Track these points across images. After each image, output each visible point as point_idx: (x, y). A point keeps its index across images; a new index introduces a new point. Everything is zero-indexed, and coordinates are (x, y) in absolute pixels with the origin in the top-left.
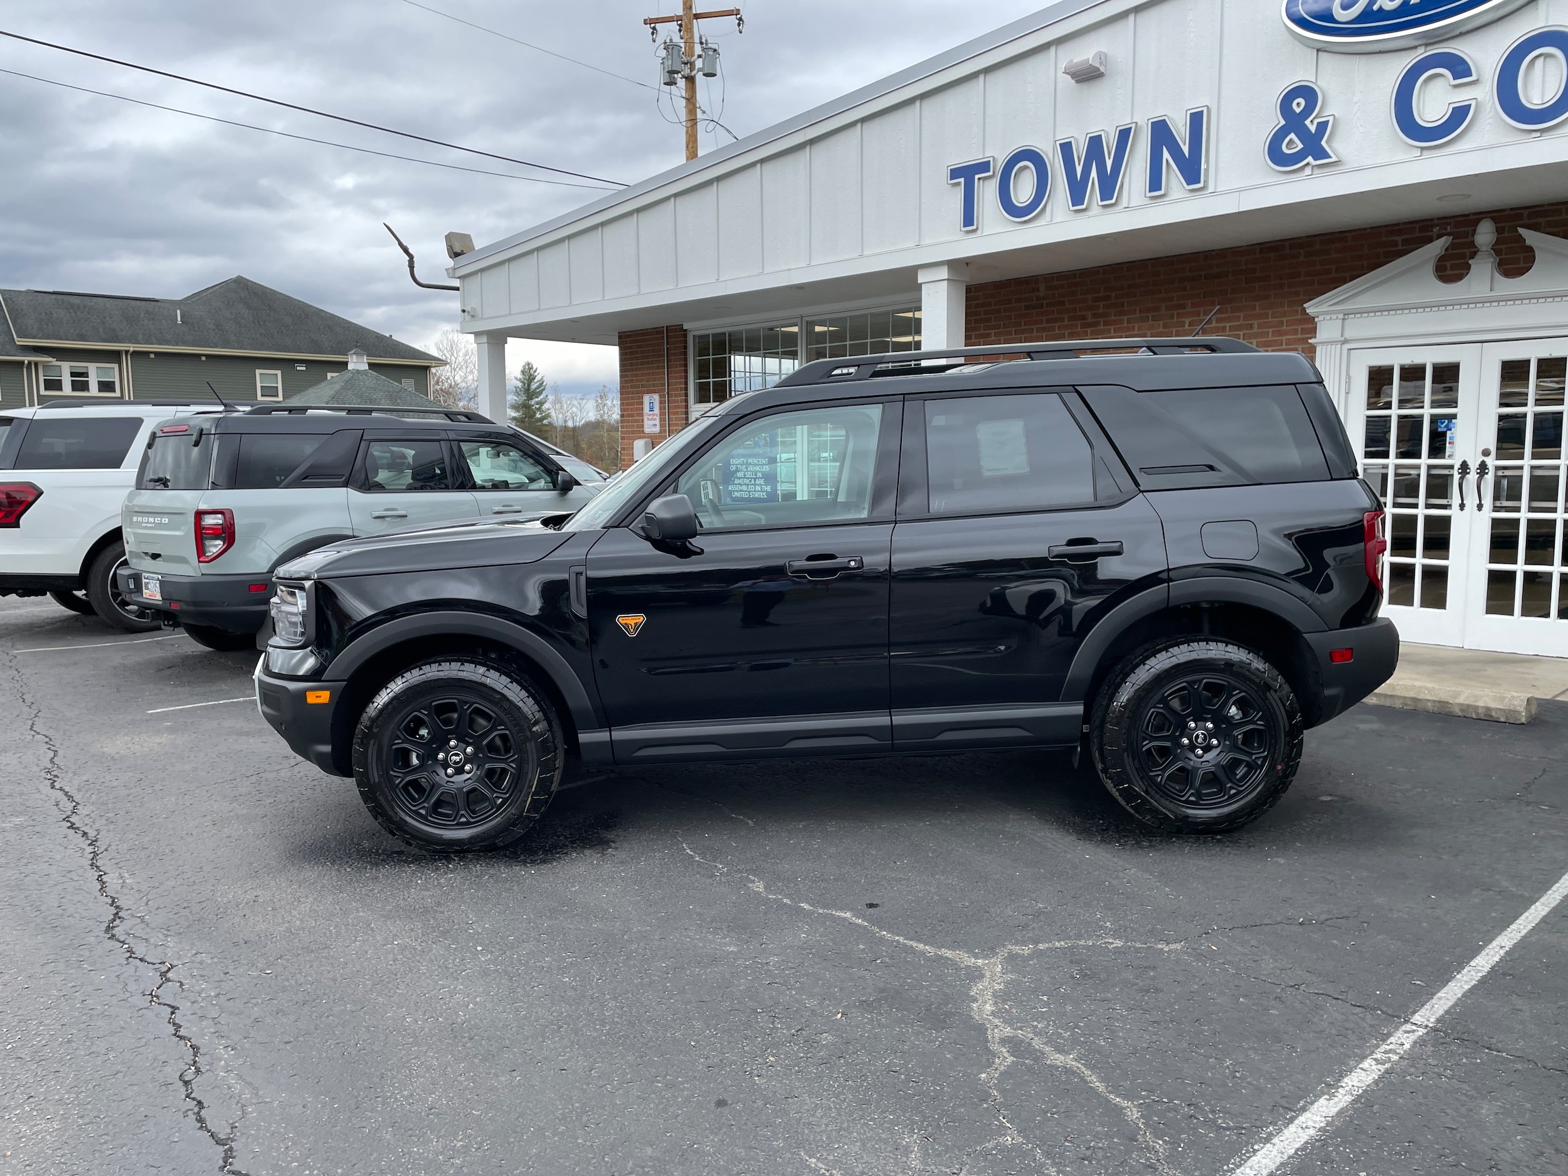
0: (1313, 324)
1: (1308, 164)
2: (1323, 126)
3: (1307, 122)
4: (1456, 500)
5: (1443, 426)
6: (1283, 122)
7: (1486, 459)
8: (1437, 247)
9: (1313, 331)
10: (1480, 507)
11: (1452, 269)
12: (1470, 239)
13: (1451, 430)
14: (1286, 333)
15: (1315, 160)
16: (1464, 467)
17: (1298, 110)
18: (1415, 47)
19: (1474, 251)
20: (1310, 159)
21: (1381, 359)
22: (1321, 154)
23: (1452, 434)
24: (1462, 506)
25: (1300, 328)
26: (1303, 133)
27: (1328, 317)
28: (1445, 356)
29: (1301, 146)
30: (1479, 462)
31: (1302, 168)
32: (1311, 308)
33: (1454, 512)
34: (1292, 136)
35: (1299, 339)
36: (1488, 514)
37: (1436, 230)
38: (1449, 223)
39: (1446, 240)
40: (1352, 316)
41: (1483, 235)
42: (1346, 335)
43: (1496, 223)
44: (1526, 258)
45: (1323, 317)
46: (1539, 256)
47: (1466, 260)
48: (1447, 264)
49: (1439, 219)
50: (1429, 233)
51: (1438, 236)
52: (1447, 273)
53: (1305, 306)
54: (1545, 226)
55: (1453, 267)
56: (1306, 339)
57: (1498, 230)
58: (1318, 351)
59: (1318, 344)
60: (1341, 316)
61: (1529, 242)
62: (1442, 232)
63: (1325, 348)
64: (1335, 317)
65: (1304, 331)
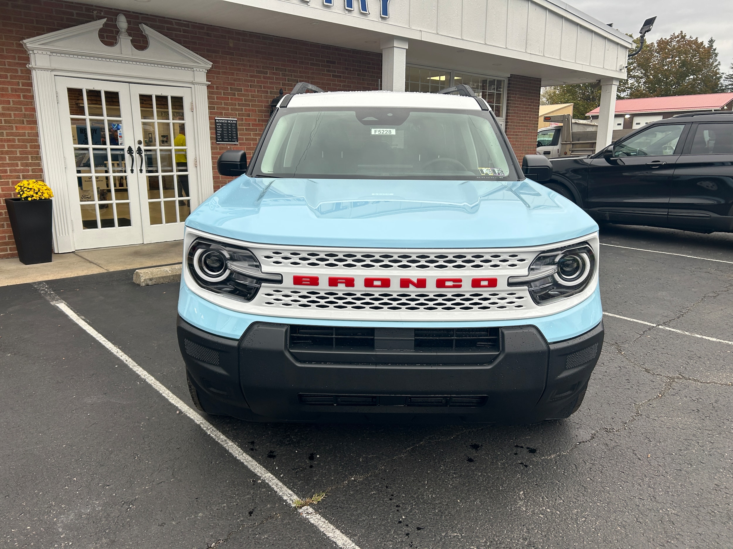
0: (26, 54)
4: (128, 169)
5: (115, 127)
7: (140, 146)
8: (100, 24)
9: (28, 59)
10: (141, 171)
12: (114, 23)
13: (119, 129)
14: (7, 57)
16: (130, 150)
19: (118, 32)
21: (76, 84)
23: (120, 131)
24: (132, 171)
25: (17, 55)
27: (40, 52)
28: (112, 87)
30: (137, 148)
32: (29, 43)
33: (128, 174)
35: (17, 63)
36: (145, 175)
37: (95, 12)
38: (101, 11)
39: (105, 20)
40: (55, 54)
41: (123, 23)
42: (54, 66)
43: (126, 18)
44: (143, 41)
45: (35, 52)
46: (151, 41)
47: (114, 35)
48: (105, 34)
49: (96, 6)
50: (91, 14)
51: (97, 16)
52: (106, 40)
53: (25, 41)
54: (151, 26)
55: (107, 37)
56: (20, 64)
57: (129, 22)
58: (34, 73)
59: (34, 69)
60: (49, 53)
61: (146, 33)
62: (99, 15)
63: (39, 72)
64: (44, 53)
65: (20, 58)
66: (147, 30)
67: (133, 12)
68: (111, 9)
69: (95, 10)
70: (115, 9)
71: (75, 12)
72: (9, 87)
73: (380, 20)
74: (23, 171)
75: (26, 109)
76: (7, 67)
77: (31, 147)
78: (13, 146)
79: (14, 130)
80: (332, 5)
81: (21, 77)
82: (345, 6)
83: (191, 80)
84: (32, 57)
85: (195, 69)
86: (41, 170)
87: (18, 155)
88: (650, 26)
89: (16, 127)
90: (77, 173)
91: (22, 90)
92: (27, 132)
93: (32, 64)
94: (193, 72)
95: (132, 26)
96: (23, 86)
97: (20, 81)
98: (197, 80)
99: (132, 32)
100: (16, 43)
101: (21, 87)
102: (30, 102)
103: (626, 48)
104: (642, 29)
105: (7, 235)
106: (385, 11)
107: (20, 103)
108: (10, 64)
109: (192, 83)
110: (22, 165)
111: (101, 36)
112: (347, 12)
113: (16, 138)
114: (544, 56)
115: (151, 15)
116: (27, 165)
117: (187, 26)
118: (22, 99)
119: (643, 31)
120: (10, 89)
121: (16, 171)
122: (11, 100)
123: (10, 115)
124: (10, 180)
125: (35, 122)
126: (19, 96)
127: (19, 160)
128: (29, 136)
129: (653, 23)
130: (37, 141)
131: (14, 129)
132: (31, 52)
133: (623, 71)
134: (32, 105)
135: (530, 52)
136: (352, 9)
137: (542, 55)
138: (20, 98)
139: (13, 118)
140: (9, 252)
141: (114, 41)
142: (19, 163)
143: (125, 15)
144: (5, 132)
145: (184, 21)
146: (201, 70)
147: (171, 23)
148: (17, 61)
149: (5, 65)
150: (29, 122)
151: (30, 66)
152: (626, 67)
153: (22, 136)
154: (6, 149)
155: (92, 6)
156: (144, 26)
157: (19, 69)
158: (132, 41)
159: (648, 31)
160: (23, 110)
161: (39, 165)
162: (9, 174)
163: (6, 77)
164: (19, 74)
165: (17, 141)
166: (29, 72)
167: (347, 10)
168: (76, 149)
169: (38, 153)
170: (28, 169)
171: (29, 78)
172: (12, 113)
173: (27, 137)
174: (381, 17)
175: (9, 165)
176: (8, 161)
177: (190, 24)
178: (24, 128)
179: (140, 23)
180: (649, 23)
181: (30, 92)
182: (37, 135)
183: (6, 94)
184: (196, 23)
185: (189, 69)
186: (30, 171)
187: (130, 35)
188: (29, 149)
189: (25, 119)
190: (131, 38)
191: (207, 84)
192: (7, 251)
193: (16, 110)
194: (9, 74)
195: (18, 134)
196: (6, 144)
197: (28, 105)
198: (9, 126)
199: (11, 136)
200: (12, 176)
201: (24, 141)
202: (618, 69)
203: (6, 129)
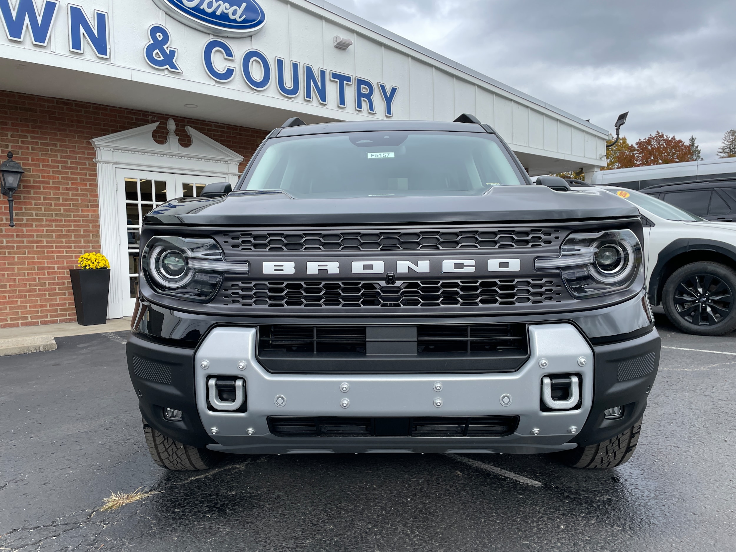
0: (93, 151)
1: (167, 69)
2: (173, 53)
3: (165, 47)
6: (152, 42)
8: (154, 126)
9: (95, 154)
11: (159, 138)
12: (165, 126)
14: (78, 153)
15: (171, 68)
17: (160, 39)
18: (209, 34)
19: (167, 133)
20: (167, 66)
21: (132, 175)
22: (173, 66)
25: (86, 151)
26: (163, 52)
27: (105, 149)
28: (160, 178)
29: (162, 58)
31: (163, 70)
32: (97, 141)
34: (157, 51)
35: (86, 158)
37: (150, 117)
38: (155, 116)
39: (159, 123)
40: (117, 151)
41: (172, 125)
42: (115, 160)
43: (175, 121)
44: (188, 140)
45: (101, 148)
46: (194, 140)
47: (165, 135)
48: (157, 135)
49: (151, 113)
50: (148, 118)
51: (152, 121)
52: (158, 139)
53: (94, 140)
54: (195, 128)
55: (159, 137)
56: (89, 158)
57: (177, 125)
58: (99, 166)
59: (100, 162)
60: (112, 150)
61: (191, 133)
62: (153, 119)
63: (103, 165)
64: (109, 149)
65: (88, 154)
66: (191, 131)
67: (181, 117)
68: (163, 114)
69: (150, 115)
70: (166, 115)
71: (134, 117)
72: (79, 177)
73: (385, 118)
74: (84, 247)
75: (91, 195)
76: (78, 160)
77: (93, 227)
78: (78, 226)
79: (80, 213)
80: (345, 106)
81: (88, 169)
82: (356, 107)
83: (225, 170)
84: (98, 153)
85: (229, 162)
86: (100, 246)
87: (82, 233)
88: (623, 120)
89: (82, 210)
90: (129, 249)
91: (89, 180)
92: (90, 214)
93: (98, 158)
94: (226, 165)
95: (179, 128)
96: (89, 176)
97: (88, 172)
98: (231, 171)
99: (179, 133)
100: (86, 142)
101: (88, 177)
102: (94, 189)
103: (604, 139)
104: (617, 123)
105: (67, 302)
106: (389, 111)
107: (87, 190)
108: (80, 158)
109: (227, 174)
110: (84, 242)
111: (154, 136)
112: (357, 112)
113: (81, 219)
114: (529, 147)
115: (195, 119)
116: (88, 242)
117: (224, 127)
118: (88, 187)
119: (618, 125)
120: (79, 179)
121: (79, 247)
122: (79, 188)
123: (77, 200)
124: (74, 255)
125: (97, 206)
126: (86, 185)
127: (82, 238)
128: (92, 218)
129: (626, 117)
130: (97, 221)
131: (80, 211)
132: (98, 149)
133: (603, 159)
134: (96, 192)
135: (516, 144)
136: (362, 110)
137: (527, 146)
138: (87, 186)
139: (80, 202)
140: (68, 317)
141: (165, 140)
142: (82, 240)
143: (174, 119)
144: (72, 214)
145: (221, 123)
146: (234, 163)
147: (211, 126)
148: (86, 156)
149: (76, 159)
150: (92, 206)
151: (97, 160)
152: (605, 156)
153: (86, 217)
154: (73, 228)
155: (148, 112)
156: (189, 127)
157: (87, 162)
158: (179, 140)
159: (622, 124)
160: (89, 196)
161: (98, 242)
162: (73, 249)
163: (77, 169)
164: (87, 166)
165: (81, 222)
166: (95, 165)
167: (357, 110)
168: (129, 229)
169: (98, 232)
170: (89, 246)
171: (95, 170)
172: (79, 198)
173: (90, 219)
174: (386, 116)
175: (74, 242)
176: (73, 239)
177: (226, 126)
178: (88, 211)
179: (186, 126)
180: (623, 117)
181: (95, 182)
182: (98, 216)
183: (75, 183)
184: (231, 125)
185: (225, 162)
186: (91, 247)
187: (177, 135)
188: (91, 228)
189: (89, 204)
190: (179, 138)
191: (238, 175)
192: (66, 316)
193: (83, 196)
194: (79, 167)
195: (83, 216)
196: (72, 224)
197: (92, 192)
198: (76, 209)
199: (77, 217)
200: (75, 251)
201: (87, 221)
202: (598, 158)
203: (73, 212)
